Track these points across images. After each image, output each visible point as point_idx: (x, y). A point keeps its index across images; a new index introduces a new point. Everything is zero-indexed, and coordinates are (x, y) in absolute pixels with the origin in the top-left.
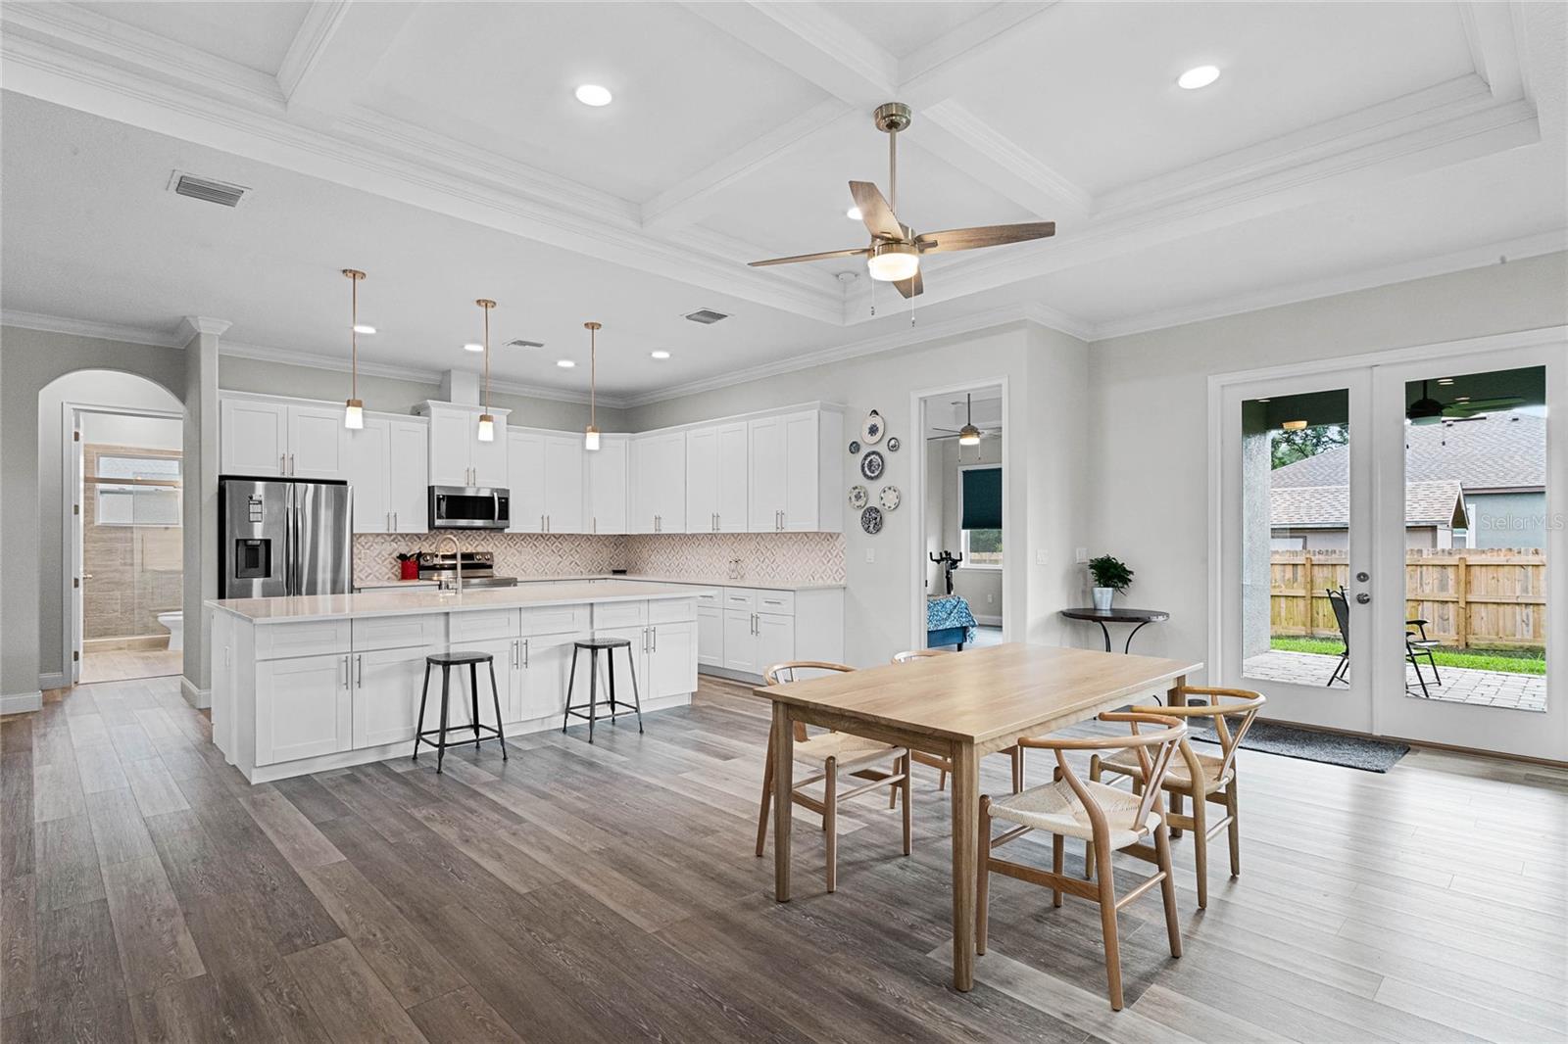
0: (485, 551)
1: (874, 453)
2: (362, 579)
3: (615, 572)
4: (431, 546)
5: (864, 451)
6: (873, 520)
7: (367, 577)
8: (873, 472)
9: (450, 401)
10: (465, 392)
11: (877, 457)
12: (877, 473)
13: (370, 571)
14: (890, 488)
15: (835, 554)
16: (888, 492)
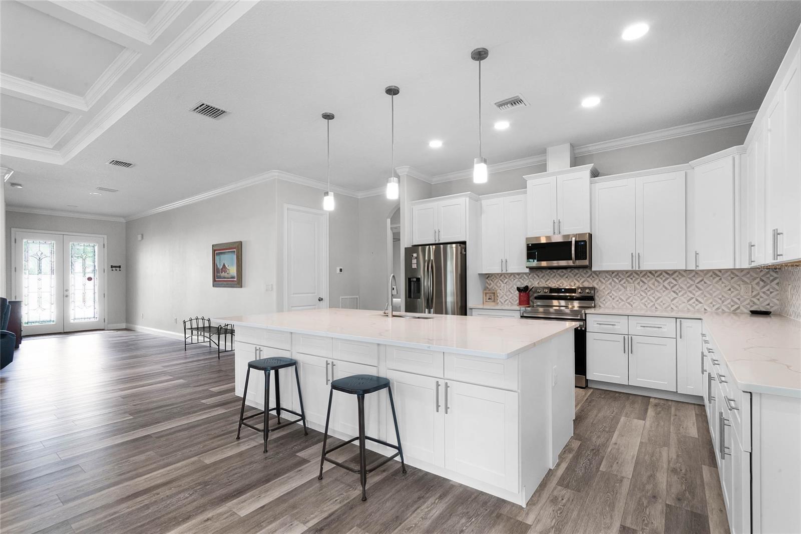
0: (591, 286)
2: (502, 303)
3: (755, 313)
4: (546, 282)
7: (504, 302)
9: (546, 171)
10: (558, 161)
13: (507, 298)
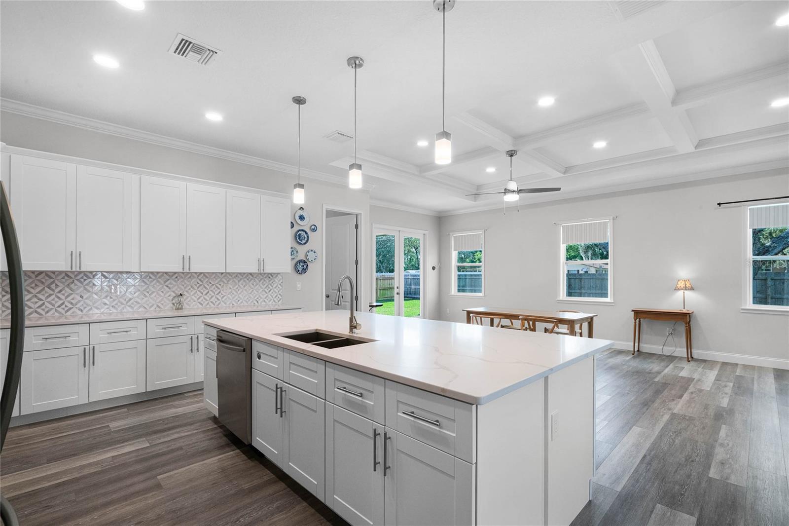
1: (303, 230)
5: (296, 228)
6: (301, 267)
8: (301, 241)
11: (304, 233)
12: (304, 242)
14: (312, 251)
15: (274, 287)
16: (310, 252)
